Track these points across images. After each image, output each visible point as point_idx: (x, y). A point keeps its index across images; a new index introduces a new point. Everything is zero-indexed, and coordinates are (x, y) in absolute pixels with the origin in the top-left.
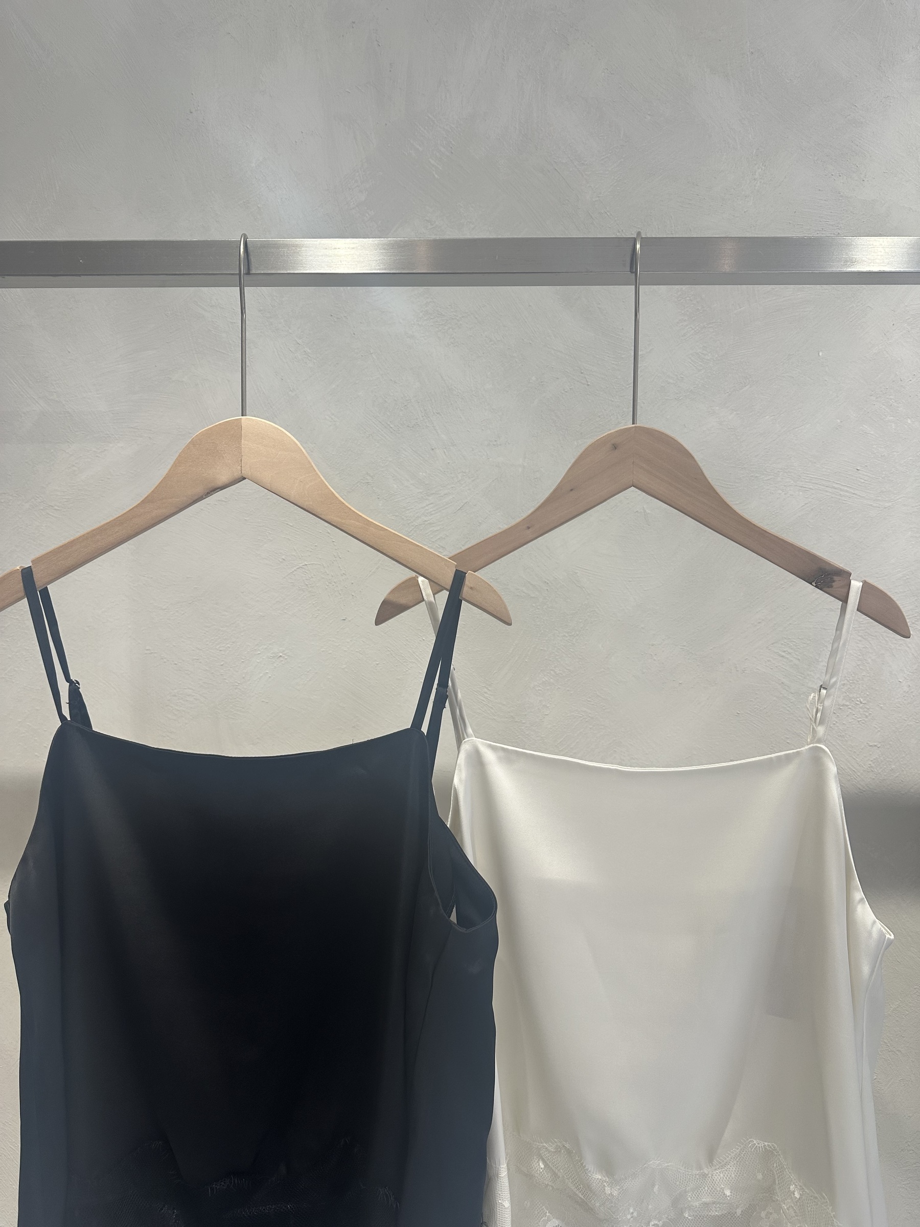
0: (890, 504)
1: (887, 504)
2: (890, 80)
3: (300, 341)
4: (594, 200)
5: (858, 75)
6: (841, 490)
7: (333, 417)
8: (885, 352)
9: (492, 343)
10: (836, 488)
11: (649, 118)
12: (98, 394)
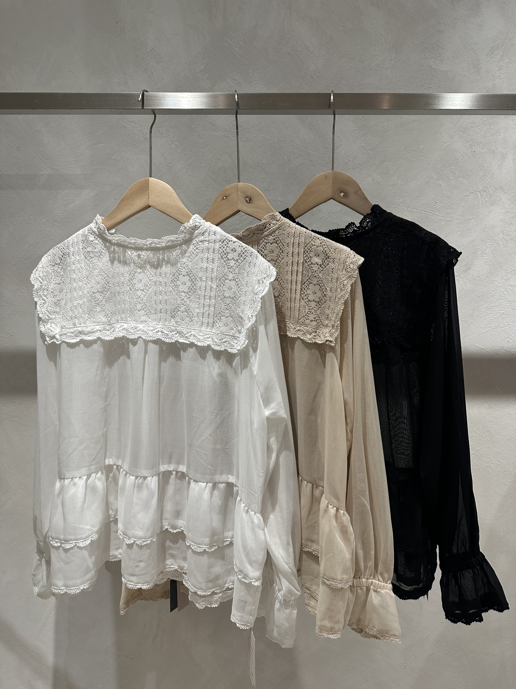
0: (451, 219)
1: (449, 219)
2: (457, 10)
3: (173, 139)
4: (314, 69)
5: (441, 7)
6: (429, 212)
7: (190, 176)
8: (450, 146)
9: (266, 140)
10: (425, 211)
11: (341, 28)
12: (76, 165)
